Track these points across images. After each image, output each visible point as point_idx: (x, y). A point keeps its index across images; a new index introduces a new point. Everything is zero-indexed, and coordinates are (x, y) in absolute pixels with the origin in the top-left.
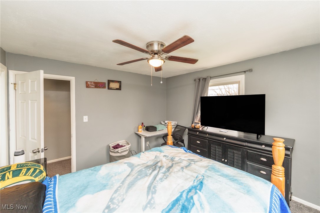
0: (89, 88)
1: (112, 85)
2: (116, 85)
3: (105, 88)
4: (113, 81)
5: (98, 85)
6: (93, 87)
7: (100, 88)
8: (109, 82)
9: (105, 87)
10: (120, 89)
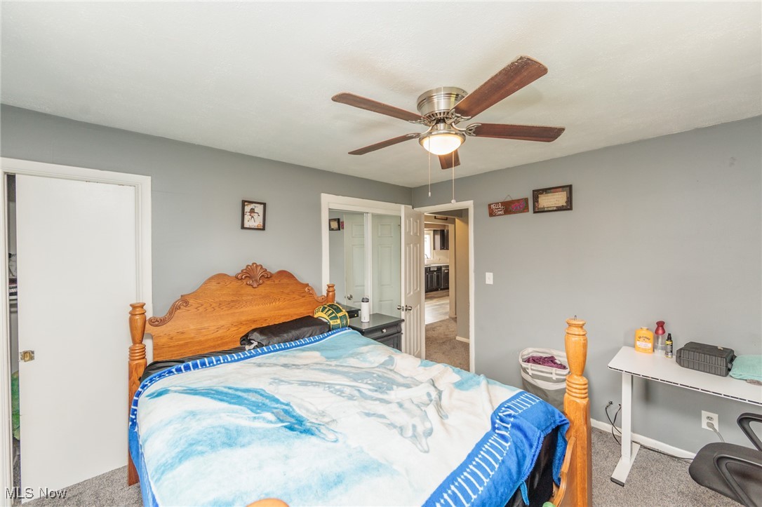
0: (495, 216)
1: (546, 201)
2: (559, 199)
3: (528, 211)
4: (546, 191)
5: (510, 207)
6: (501, 212)
7: (514, 213)
8: (537, 194)
9: (526, 209)
10: (568, 206)
